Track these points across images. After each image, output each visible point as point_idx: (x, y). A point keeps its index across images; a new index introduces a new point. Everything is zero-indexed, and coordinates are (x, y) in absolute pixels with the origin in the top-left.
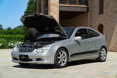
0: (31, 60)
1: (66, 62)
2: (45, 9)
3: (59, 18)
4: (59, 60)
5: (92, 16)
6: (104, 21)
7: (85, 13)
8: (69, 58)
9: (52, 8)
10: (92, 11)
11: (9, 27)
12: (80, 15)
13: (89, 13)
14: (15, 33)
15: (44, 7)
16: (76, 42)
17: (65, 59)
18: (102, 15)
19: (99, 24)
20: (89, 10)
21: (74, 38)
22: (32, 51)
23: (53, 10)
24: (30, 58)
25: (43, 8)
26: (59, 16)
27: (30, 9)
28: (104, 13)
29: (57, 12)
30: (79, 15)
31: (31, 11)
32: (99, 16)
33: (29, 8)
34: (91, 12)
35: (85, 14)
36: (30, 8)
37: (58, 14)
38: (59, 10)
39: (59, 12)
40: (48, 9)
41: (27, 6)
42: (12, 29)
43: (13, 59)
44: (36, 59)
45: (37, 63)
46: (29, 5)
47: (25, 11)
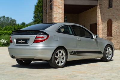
6: (113, 15)
9: (56, 2)
10: (101, 5)
11: (23, 22)
13: (98, 7)
18: (111, 9)
19: (108, 19)
20: (98, 3)
23: (58, 4)
26: (63, 10)
28: (113, 7)
29: (61, 6)
32: (108, 10)
33: (39, 1)
37: (63, 8)
39: (63, 6)
42: (26, 24)
47: (36, 4)
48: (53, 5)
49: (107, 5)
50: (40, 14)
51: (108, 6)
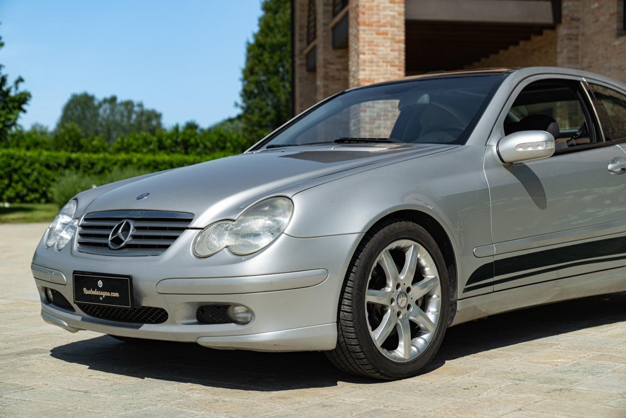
0: (159, 316)
1: (432, 330)
2: (335, 14)
3: (403, 57)
4: (377, 313)
5: (579, 43)
7: (540, 33)
8: (460, 293)
9: (371, 9)
10: (578, 20)
12: (516, 44)
13: (562, 30)
14: (205, 147)
15: (330, 8)
16: (508, 177)
17: (423, 303)
20: (565, 12)
21: (493, 143)
22: (167, 247)
23: (375, 18)
24: (146, 303)
25: (325, 12)
26: (403, 46)
27: (271, 29)
29: (392, 26)
30: (506, 48)
31: (279, 38)
32: (617, 43)
33: (266, 27)
34: (575, 23)
35: (539, 38)
36: (272, 25)
37: (401, 35)
38: (403, 18)
39: (403, 26)
40: (347, 14)
41: (260, 20)
43: (47, 301)
44: (193, 311)
45: (203, 342)
46: (270, 14)
47: (252, 41)
48: (352, 22)
49: (615, 19)
50: (269, 79)
51: (615, 26)
